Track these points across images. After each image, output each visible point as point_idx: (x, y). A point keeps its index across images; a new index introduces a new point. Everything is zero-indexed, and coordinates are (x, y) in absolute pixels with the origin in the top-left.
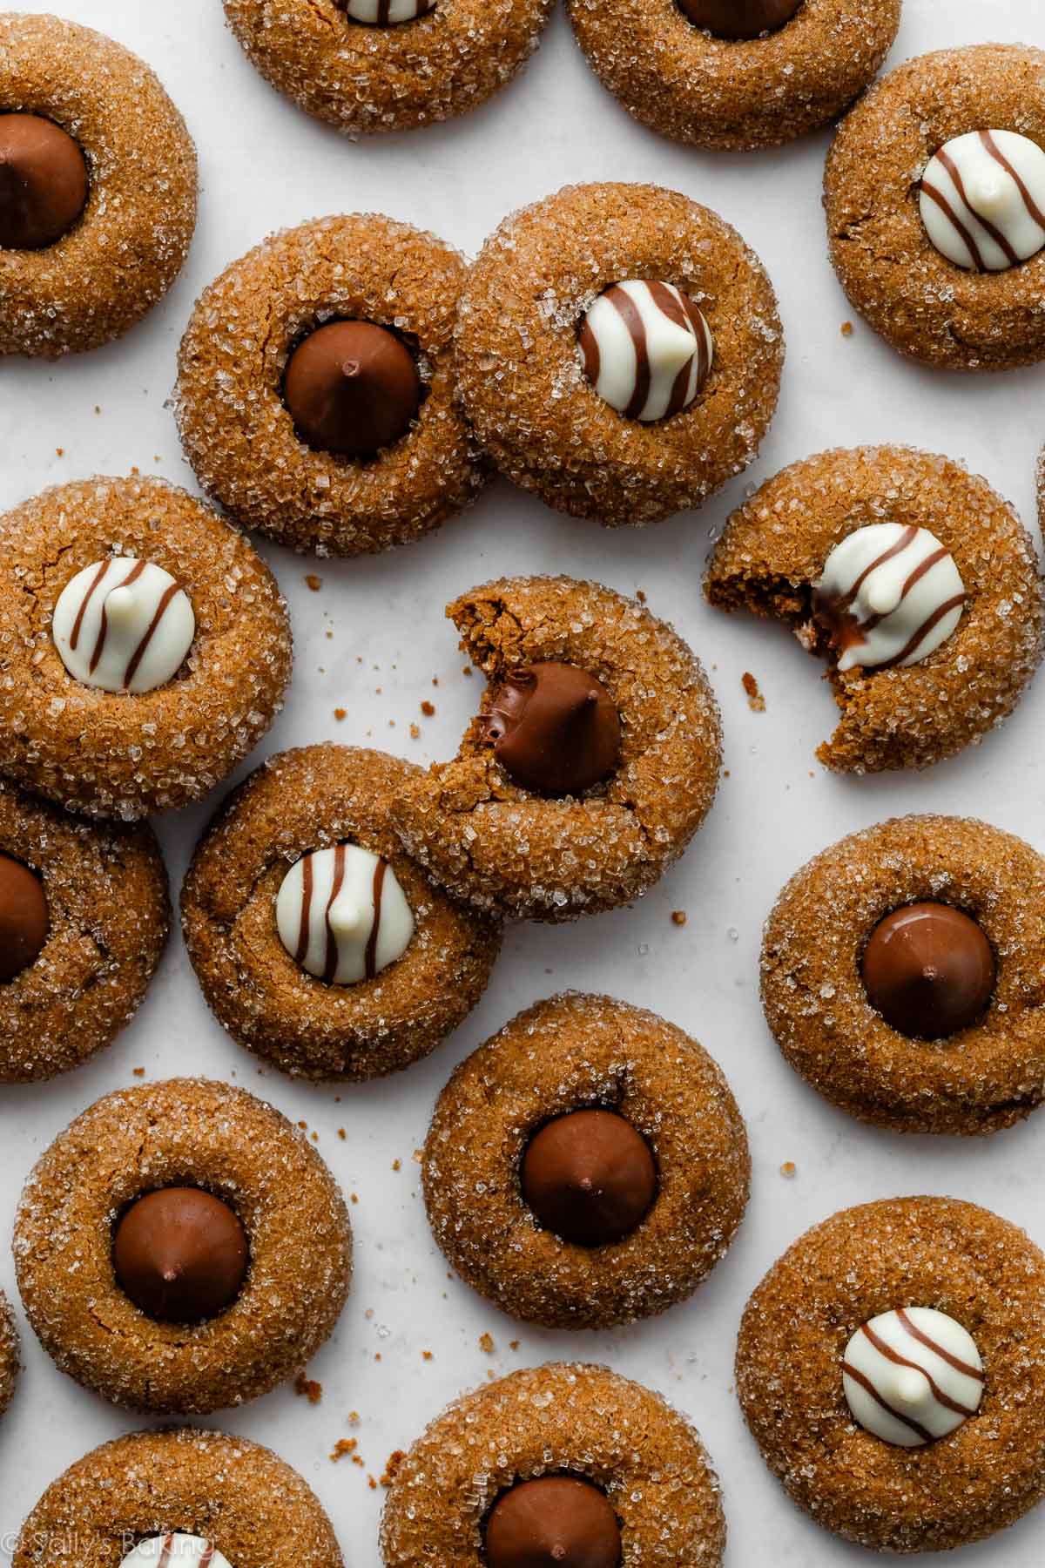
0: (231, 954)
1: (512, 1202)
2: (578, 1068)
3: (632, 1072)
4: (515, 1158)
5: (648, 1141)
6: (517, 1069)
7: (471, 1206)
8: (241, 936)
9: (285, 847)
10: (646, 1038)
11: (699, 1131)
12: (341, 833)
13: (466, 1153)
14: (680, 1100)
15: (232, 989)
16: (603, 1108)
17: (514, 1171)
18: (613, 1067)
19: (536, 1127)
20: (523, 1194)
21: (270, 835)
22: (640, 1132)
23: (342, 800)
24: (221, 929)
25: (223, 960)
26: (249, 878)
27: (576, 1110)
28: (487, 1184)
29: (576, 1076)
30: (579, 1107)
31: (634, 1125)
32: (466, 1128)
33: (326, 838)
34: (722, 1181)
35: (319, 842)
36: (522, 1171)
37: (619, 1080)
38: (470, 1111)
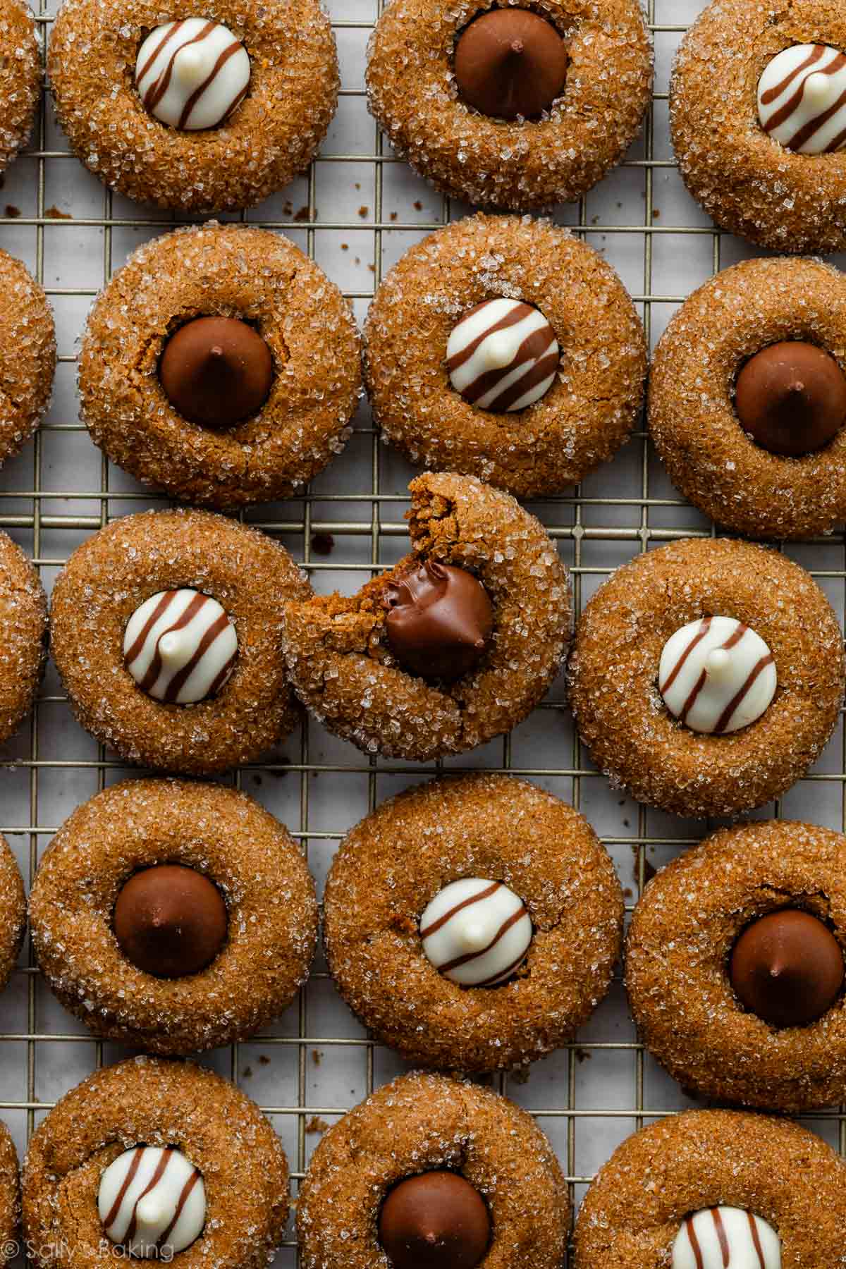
0: (53, 1200)
1: (370, 1246)
2: (428, 1137)
3: (474, 1142)
4: (374, 1210)
5: (485, 1199)
6: (378, 1136)
7: (335, 1249)
8: (66, 1191)
9: (126, 1135)
10: (486, 1113)
11: (528, 1191)
12: (174, 1139)
13: (333, 1204)
14: (512, 1166)
15: (43, 1229)
16: (450, 1171)
17: (372, 1221)
18: (457, 1137)
19: (393, 1185)
20: (379, 1240)
21: (117, 1120)
22: (479, 1191)
23: (183, 1114)
24: (53, 1178)
25: (45, 1203)
26: (88, 1147)
27: (425, 1171)
28: (350, 1232)
29: (426, 1143)
30: (428, 1169)
31: (473, 1185)
32: (333, 1183)
33: (160, 1140)
34: (546, 1234)
35: (153, 1139)
36: (379, 1221)
37: (463, 1148)
38: (337, 1168)
